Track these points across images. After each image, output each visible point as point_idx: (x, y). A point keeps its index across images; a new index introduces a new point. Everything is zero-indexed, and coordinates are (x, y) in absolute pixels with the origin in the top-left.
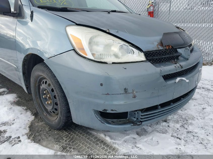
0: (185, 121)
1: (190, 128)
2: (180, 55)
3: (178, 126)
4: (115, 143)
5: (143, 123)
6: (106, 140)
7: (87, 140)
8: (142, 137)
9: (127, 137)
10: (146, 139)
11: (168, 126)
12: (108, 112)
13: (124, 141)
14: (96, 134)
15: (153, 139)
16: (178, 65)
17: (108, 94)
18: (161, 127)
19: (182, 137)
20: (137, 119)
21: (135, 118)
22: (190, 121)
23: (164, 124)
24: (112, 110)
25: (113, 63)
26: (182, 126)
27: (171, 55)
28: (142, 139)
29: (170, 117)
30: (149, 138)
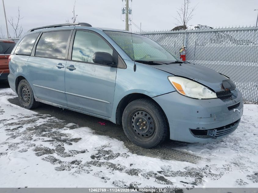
0: (236, 141)
1: (241, 145)
2: (232, 94)
3: (232, 144)
4: (197, 154)
5: (218, 138)
6: (189, 153)
7: (175, 153)
8: (212, 150)
9: (203, 150)
10: (216, 151)
11: (226, 144)
12: (200, 129)
13: (202, 153)
14: (179, 150)
15: (220, 151)
16: (233, 101)
17: (201, 118)
18: (221, 145)
19: (238, 150)
20: (214, 135)
21: (212, 134)
22: (239, 141)
23: (222, 143)
24: (203, 128)
25: (202, 99)
26: (235, 144)
27: (228, 95)
28: (213, 151)
29: (224, 139)
30: (217, 150)
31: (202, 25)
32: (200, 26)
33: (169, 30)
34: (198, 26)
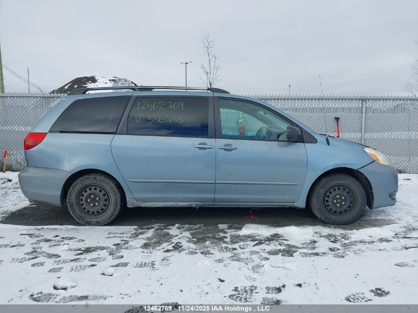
31: (121, 78)
32: (118, 79)
33: (47, 93)
34: (115, 79)
